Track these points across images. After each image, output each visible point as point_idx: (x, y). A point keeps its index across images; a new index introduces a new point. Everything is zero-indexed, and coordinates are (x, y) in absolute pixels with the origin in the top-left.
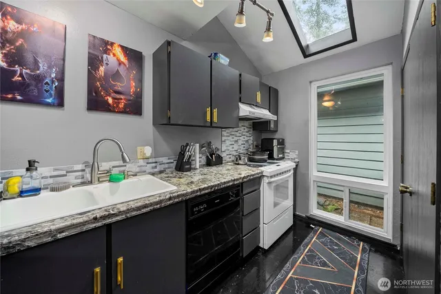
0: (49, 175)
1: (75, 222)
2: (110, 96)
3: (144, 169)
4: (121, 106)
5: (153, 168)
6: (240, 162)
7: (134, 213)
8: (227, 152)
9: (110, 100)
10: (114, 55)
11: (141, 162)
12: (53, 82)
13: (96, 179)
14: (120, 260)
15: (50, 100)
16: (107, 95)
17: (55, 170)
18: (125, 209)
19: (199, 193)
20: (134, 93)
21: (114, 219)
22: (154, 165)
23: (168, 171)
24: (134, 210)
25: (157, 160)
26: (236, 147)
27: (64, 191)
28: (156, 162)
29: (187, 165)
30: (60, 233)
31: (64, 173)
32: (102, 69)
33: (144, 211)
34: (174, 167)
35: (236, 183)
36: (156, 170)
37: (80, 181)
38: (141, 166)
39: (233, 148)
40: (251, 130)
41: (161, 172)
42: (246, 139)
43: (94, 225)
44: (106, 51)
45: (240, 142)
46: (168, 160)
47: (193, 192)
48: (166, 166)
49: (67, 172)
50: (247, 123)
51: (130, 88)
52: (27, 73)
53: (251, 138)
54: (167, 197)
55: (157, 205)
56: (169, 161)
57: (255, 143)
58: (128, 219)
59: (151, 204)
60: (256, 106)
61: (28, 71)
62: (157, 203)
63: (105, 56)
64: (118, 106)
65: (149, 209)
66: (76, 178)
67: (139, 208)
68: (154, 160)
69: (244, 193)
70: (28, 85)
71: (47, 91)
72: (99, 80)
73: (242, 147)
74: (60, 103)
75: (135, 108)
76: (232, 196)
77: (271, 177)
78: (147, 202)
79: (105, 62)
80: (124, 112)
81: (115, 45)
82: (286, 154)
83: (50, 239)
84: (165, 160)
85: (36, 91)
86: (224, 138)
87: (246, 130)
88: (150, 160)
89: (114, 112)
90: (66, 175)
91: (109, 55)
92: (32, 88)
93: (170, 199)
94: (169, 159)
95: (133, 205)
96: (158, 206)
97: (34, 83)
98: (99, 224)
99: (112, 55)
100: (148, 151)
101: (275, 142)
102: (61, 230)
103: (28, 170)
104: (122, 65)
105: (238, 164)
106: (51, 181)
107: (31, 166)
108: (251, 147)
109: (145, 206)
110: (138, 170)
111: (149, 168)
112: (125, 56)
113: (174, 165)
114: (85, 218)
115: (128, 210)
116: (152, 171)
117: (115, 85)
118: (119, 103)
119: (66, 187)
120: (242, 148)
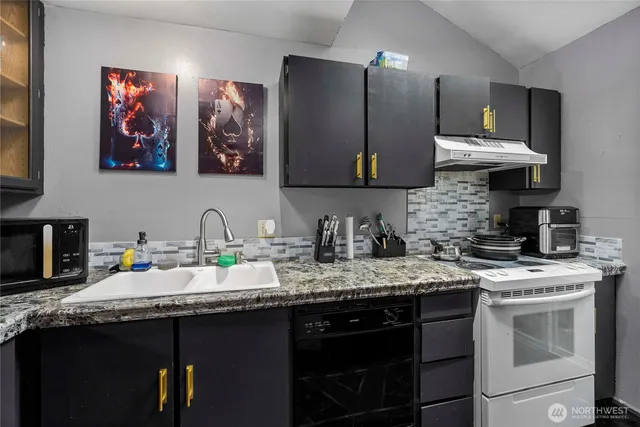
0: (163, 250)
1: (137, 305)
2: (222, 151)
3: (266, 252)
4: (236, 164)
5: (280, 252)
6: (442, 255)
7: (205, 311)
8: (421, 235)
9: (223, 158)
10: (227, 97)
11: (263, 243)
12: (165, 144)
13: (204, 260)
14: (190, 368)
15: (162, 166)
16: (220, 152)
17: (169, 245)
18: (192, 301)
19: (311, 300)
20: (253, 144)
21: (180, 313)
22: (281, 247)
23: (302, 259)
24: (204, 305)
25: (288, 240)
26: (442, 224)
27: (170, 270)
28: (284, 244)
29: (328, 252)
30: (124, 315)
31: (176, 249)
32: (213, 119)
33: (219, 310)
34: (313, 254)
35: (398, 293)
36: (284, 255)
37: (191, 260)
38: (262, 248)
39: (435, 226)
40: (486, 189)
41: (291, 259)
42: (471, 208)
43: (157, 315)
44: (219, 95)
45: (453, 216)
46: (302, 242)
47: (299, 296)
48: (301, 250)
49: (180, 248)
50: (471, 176)
51: (247, 138)
52: (144, 139)
53: (486, 207)
54: (253, 297)
55: (238, 305)
56: (304, 243)
57: (497, 217)
58: (197, 316)
59: (229, 303)
60: (485, 137)
61: (144, 136)
62: (237, 303)
63: (217, 101)
64: (232, 165)
65: (225, 309)
66: (188, 256)
67: (211, 305)
68: (281, 240)
69: (423, 316)
70: (145, 151)
71: (160, 155)
72: (211, 134)
73: (459, 225)
74: (172, 169)
75: (253, 165)
76: (392, 319)
77: (505, 294)
78: (223, 299)
79: (216, 109)
80: (240, 172)
81: (229, 84)
82: (583, 246)
83: (114, 320)
84: (297, 241)
85: (151, 156)
86: (411, 208)
87: (471, 189)
88: (276, 241)
89: (227, 173)
90: (178, 252)
91: (221, 98)
92: (148, 153)
93: (258, 300)
94: (304, 240)
95: (204, 299)
96: (240, 307)
97: (149, 147)
98: (163, 315)
99: (224, 98)
100: (270, 226)
101: (544, 216)
102: (125, 312)
103: (139, 242)
104: (237, 108)
105: (438, 259)
106: (164, 256)
107: (142, 238)
108: (486, 225)
109: (220, 304)
110: (258, 253)
111: (274, 252)
112: (240, 96)
113: (312, 250)
114: (147, 304)
115: (196, 304)
116: (277, 256)
117: (228, 138)
118: (233, 160)
119: (173, 266)
120: (460, 228)
